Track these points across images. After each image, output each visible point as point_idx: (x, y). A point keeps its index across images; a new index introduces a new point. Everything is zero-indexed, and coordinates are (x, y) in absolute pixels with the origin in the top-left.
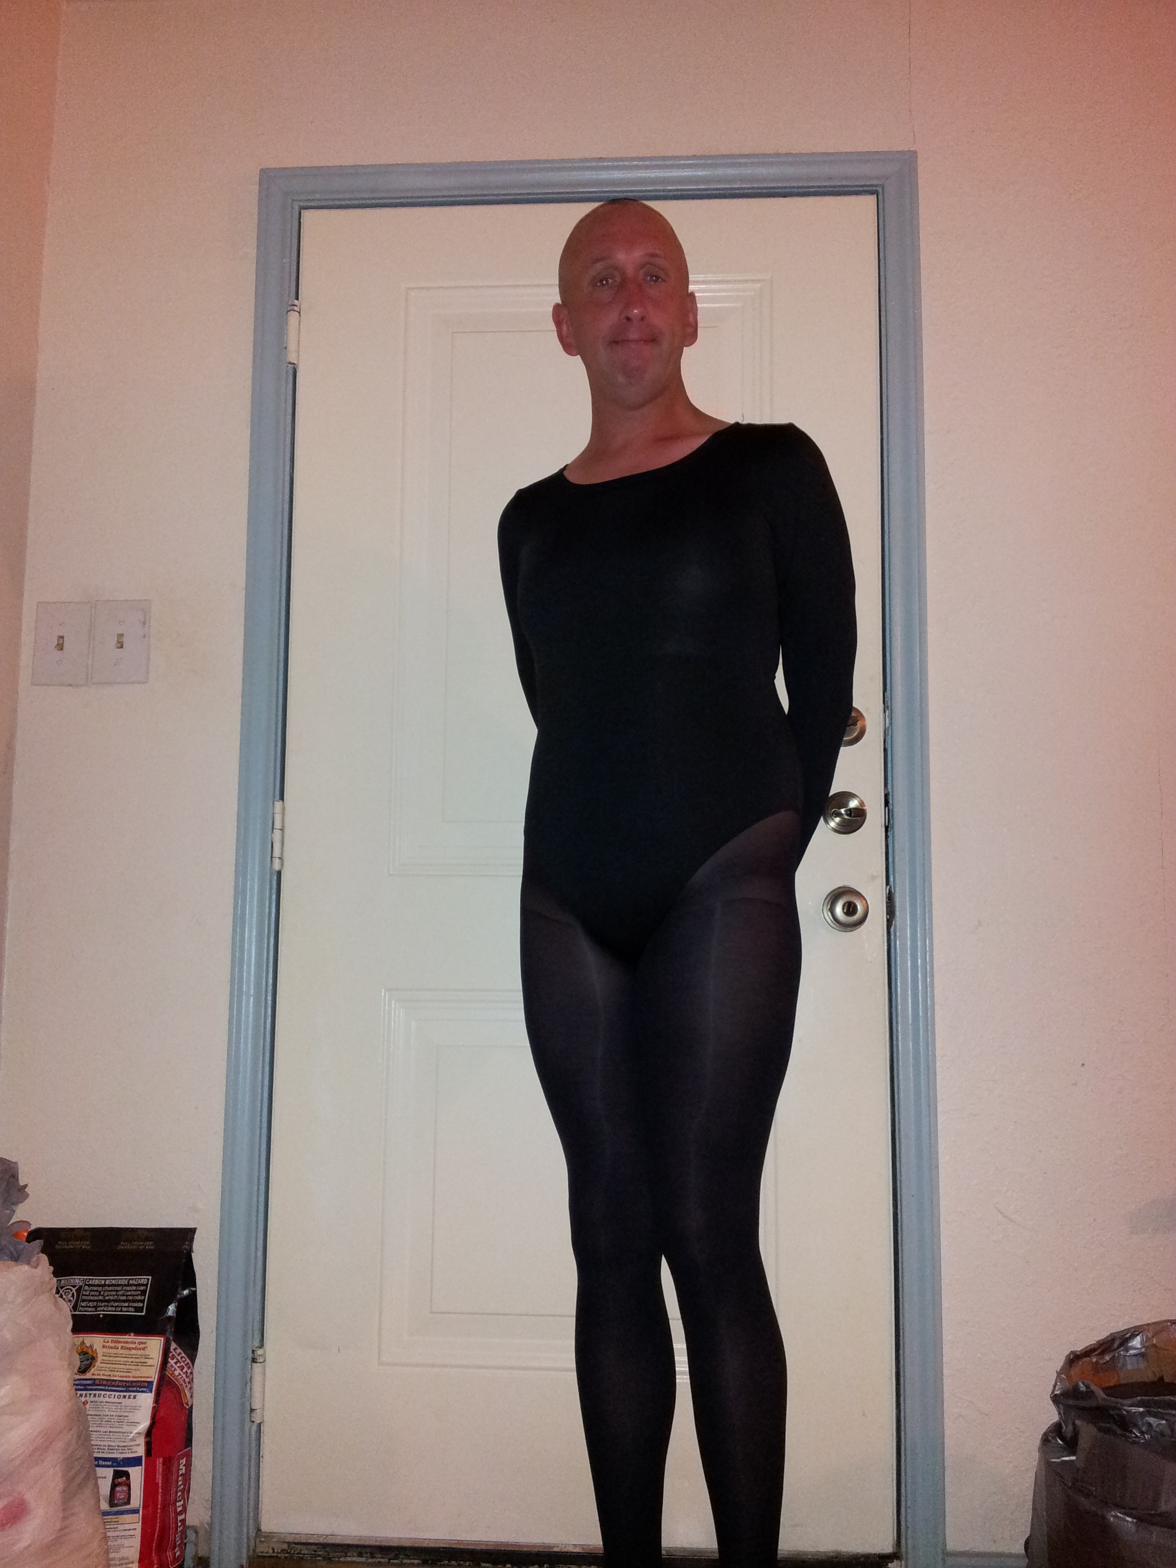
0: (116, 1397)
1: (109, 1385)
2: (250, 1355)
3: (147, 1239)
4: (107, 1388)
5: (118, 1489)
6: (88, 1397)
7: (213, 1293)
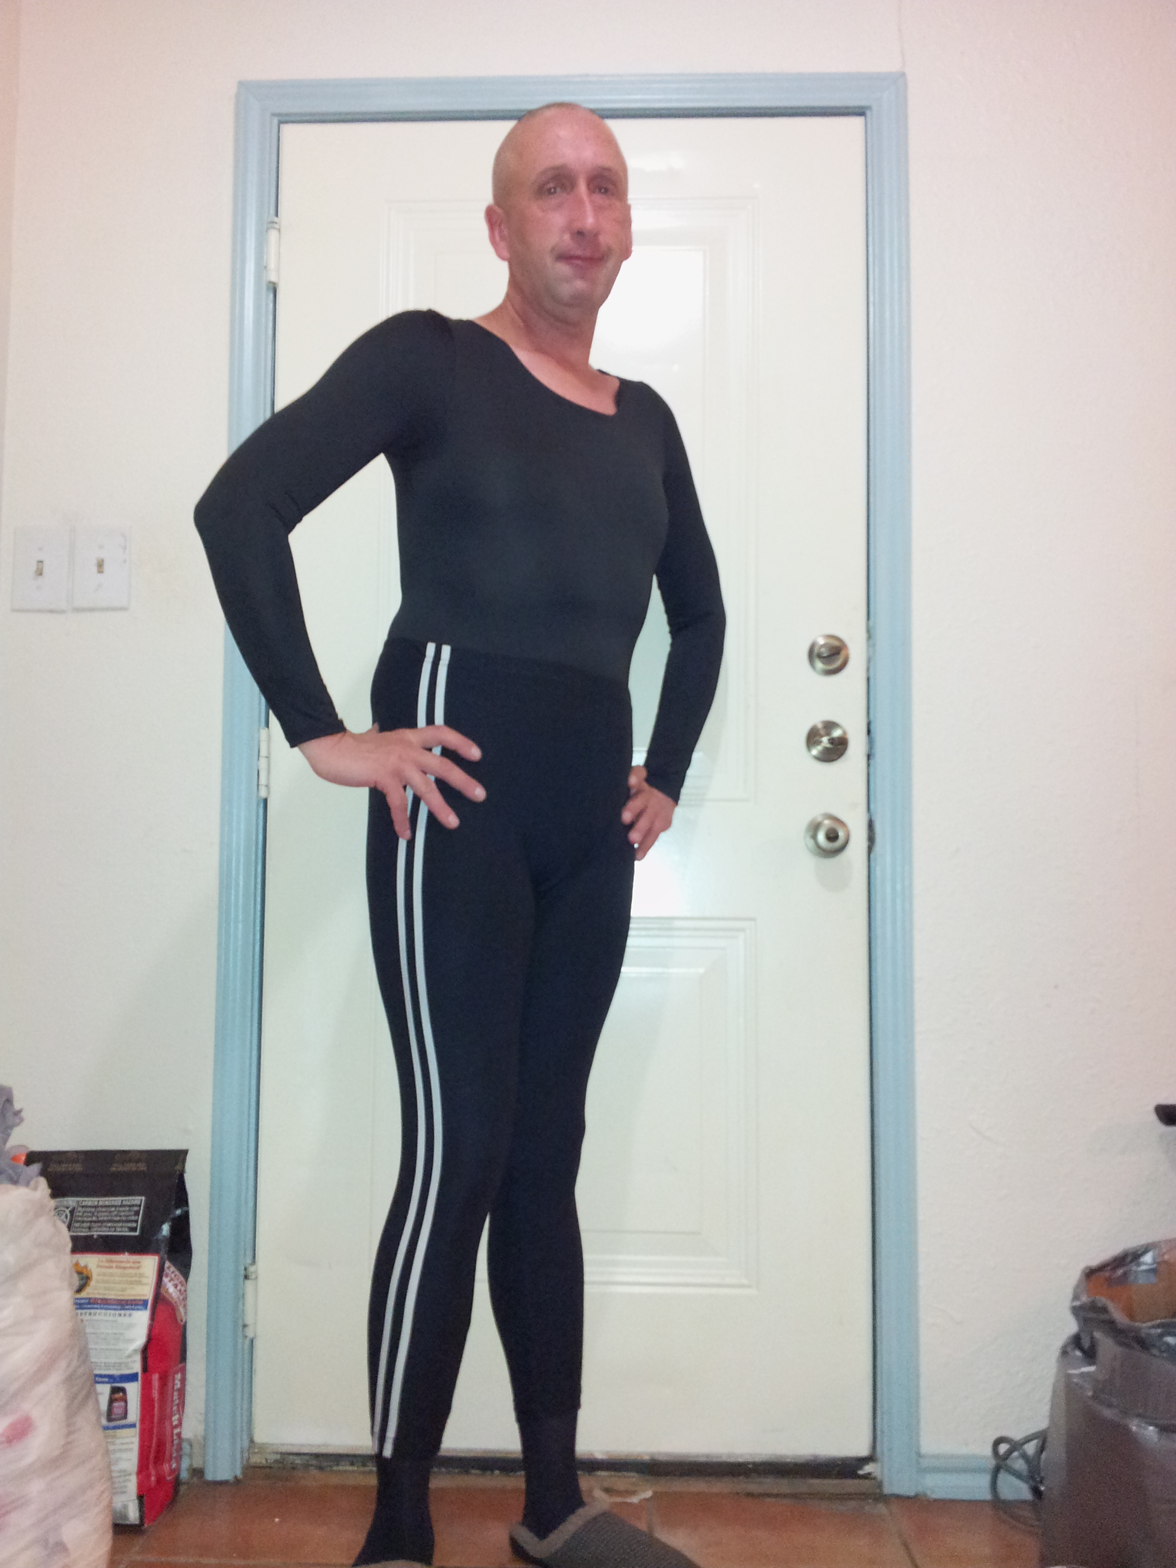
0: (111, 1315)
1: (105, 1303)
2: (242, 1272)
3: (138, 1161)
4: (102, 1306)
5: (116, 1404)
6: (86, 1315)
7: (206, 1214)
